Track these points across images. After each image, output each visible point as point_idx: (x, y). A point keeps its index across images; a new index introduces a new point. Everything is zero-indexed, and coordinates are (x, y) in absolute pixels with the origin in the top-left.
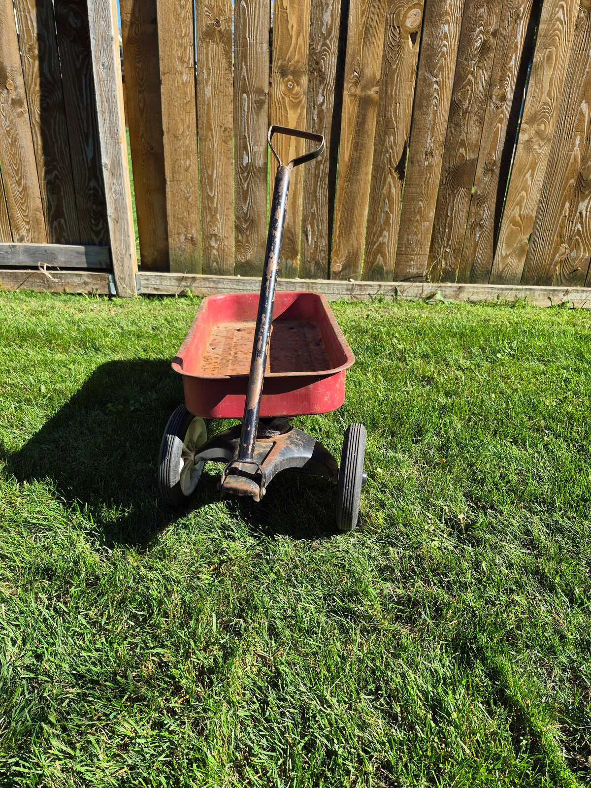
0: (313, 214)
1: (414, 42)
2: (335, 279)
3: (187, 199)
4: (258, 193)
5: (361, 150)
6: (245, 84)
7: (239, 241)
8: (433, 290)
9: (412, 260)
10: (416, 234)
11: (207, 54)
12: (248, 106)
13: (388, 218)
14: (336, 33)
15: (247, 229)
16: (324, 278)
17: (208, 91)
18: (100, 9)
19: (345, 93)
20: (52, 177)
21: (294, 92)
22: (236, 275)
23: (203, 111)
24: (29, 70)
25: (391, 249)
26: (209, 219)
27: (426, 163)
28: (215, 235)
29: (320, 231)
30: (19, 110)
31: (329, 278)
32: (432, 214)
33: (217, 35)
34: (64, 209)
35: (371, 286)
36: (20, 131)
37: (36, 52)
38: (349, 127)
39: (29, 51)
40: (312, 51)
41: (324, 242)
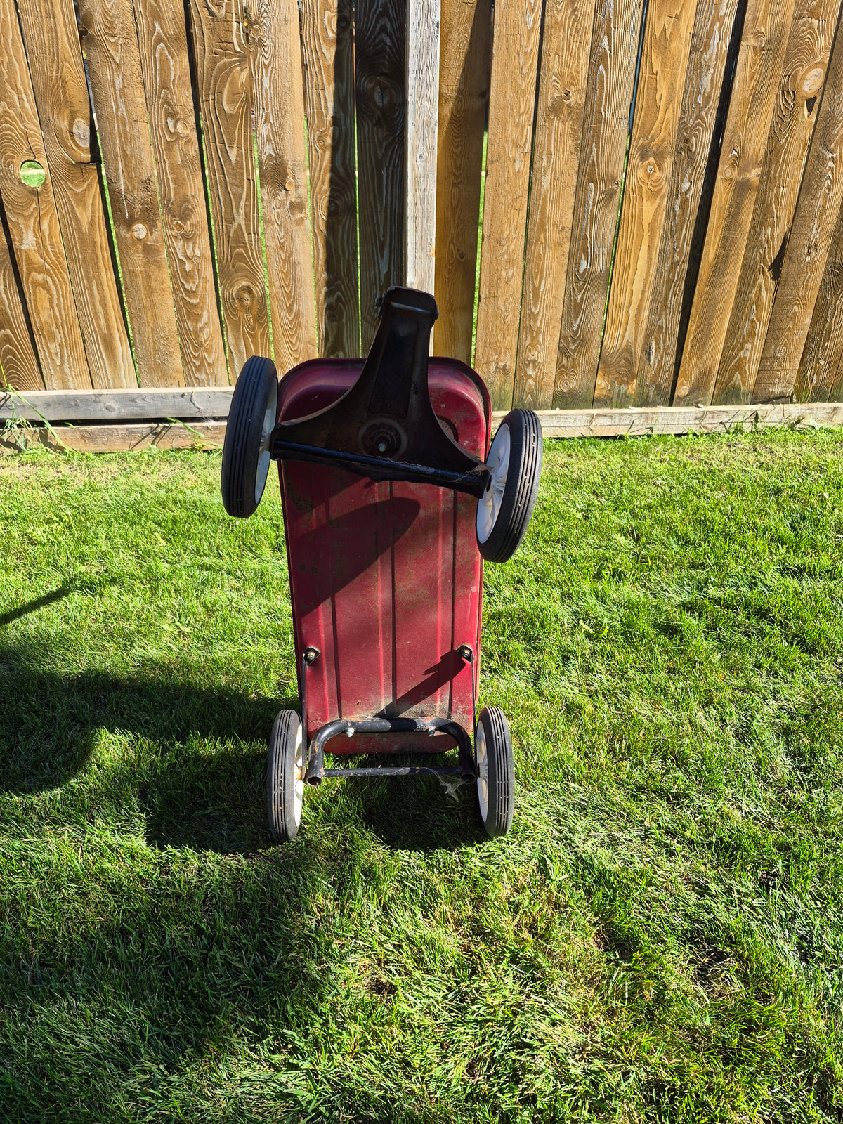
0: (660, 327)
1: (810, 110)
2: (678, 405)
3: (505, 318)
4: (594, 306)
5: (730, 246)
6: (593, 171)
7: (563, 366)
8: (801, 413)
9: (778, 377)
10: (785, 345)
11: (549, 135)
12: (594, 199)
13: (754, 327)
14: (714, 103)
15: (574, 351)
16: (664, 404)
17: (546, 182)
18: (425, 86)
19: (719, 177)
20: (333, 300)
21: (654, 178)
22: (553, 408)
23: (536, 208)
24: (316, 164)
25: (752, 367)
26: (528, 342)
27: (808, 259)
28: (534, 361)
29: (666, 348)
30: (299, 216)
31: (671, 405)
32: (808, 320)
33: (565, 110)
34: (345, 339)
35: (726, 412)
36: (297, 242)
37: (329, 140)
38: (718, 219)
39: (319, 140)
40: (683, 125)
41: (671, 360)
